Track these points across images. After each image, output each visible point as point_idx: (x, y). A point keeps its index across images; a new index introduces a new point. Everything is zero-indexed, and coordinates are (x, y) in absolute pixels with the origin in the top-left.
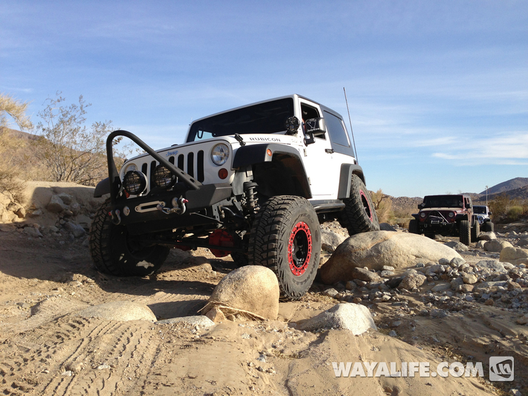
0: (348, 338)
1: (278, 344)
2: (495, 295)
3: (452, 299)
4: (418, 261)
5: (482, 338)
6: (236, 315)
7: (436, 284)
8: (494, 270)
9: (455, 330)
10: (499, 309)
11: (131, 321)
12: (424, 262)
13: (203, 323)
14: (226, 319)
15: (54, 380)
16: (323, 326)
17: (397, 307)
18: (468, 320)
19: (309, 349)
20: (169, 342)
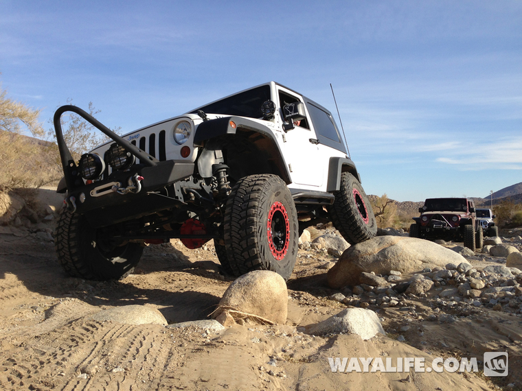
0: (357, 342)
1: (287, 348)
2: (503, 301)
3: (459, 304)
4: (424, 266)
5: (491, 343)
6: (245, 319)
7: (443, 289)
8: (502, 275)
9: (463, 335)
10: (507, 315)
11: (143, 325)
12: (431, 267)
13: (213, 327)
14: (235, 323)
15: (71, 383)
16: (332, 331)
17: (405, 312)
18: (476, 325)
19: (319, 354)
20: (181, 346)
